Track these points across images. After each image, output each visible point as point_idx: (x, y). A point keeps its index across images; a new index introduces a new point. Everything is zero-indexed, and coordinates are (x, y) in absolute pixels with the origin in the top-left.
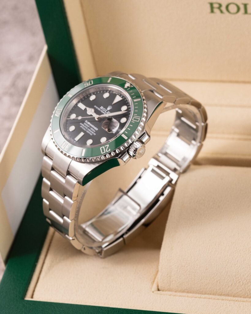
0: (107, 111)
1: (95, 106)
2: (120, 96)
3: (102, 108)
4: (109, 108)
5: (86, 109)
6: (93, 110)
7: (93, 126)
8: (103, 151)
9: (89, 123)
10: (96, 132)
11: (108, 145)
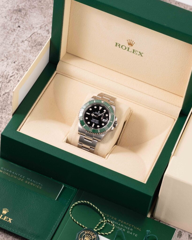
0: (99, 113)
1: (93, 112)
2: (101, 106)
3: (96, 112)
4: (99, 112)
5: (90, 114)
6: (93, 114)
7: (96, 120)
8: (106, 129)
9: (94, 119)
10: (99, 122)
11: (107, 126)
